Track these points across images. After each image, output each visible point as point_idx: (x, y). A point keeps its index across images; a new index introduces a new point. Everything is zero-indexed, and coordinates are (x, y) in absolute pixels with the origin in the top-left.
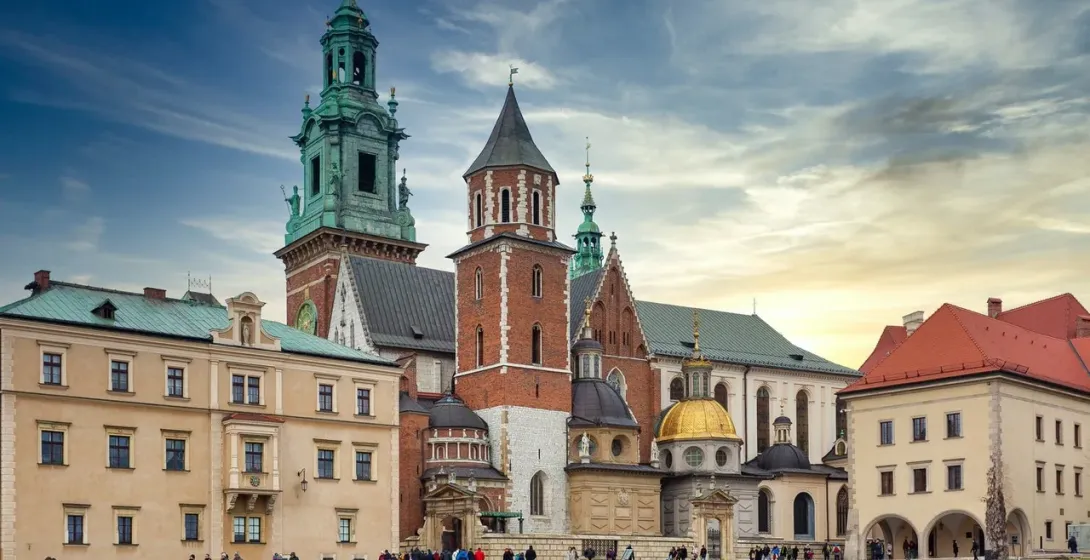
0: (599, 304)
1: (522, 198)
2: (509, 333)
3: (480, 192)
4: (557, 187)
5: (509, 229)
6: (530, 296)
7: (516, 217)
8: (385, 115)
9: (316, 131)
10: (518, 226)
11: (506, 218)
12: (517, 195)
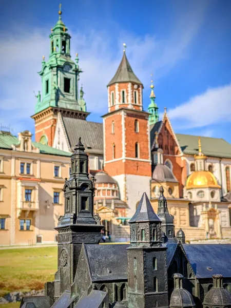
0: (160, 134)
1: (130, 94)
2: (126, 146)
3: (113, 92)
4: (143, 90)
5: (125, 106)
6: (134, 131)
7: (128, 101)
8: (74, 64)
9: (47, 70)
10: (128, 104)
11: (123, 101)
12: (128, 93)
